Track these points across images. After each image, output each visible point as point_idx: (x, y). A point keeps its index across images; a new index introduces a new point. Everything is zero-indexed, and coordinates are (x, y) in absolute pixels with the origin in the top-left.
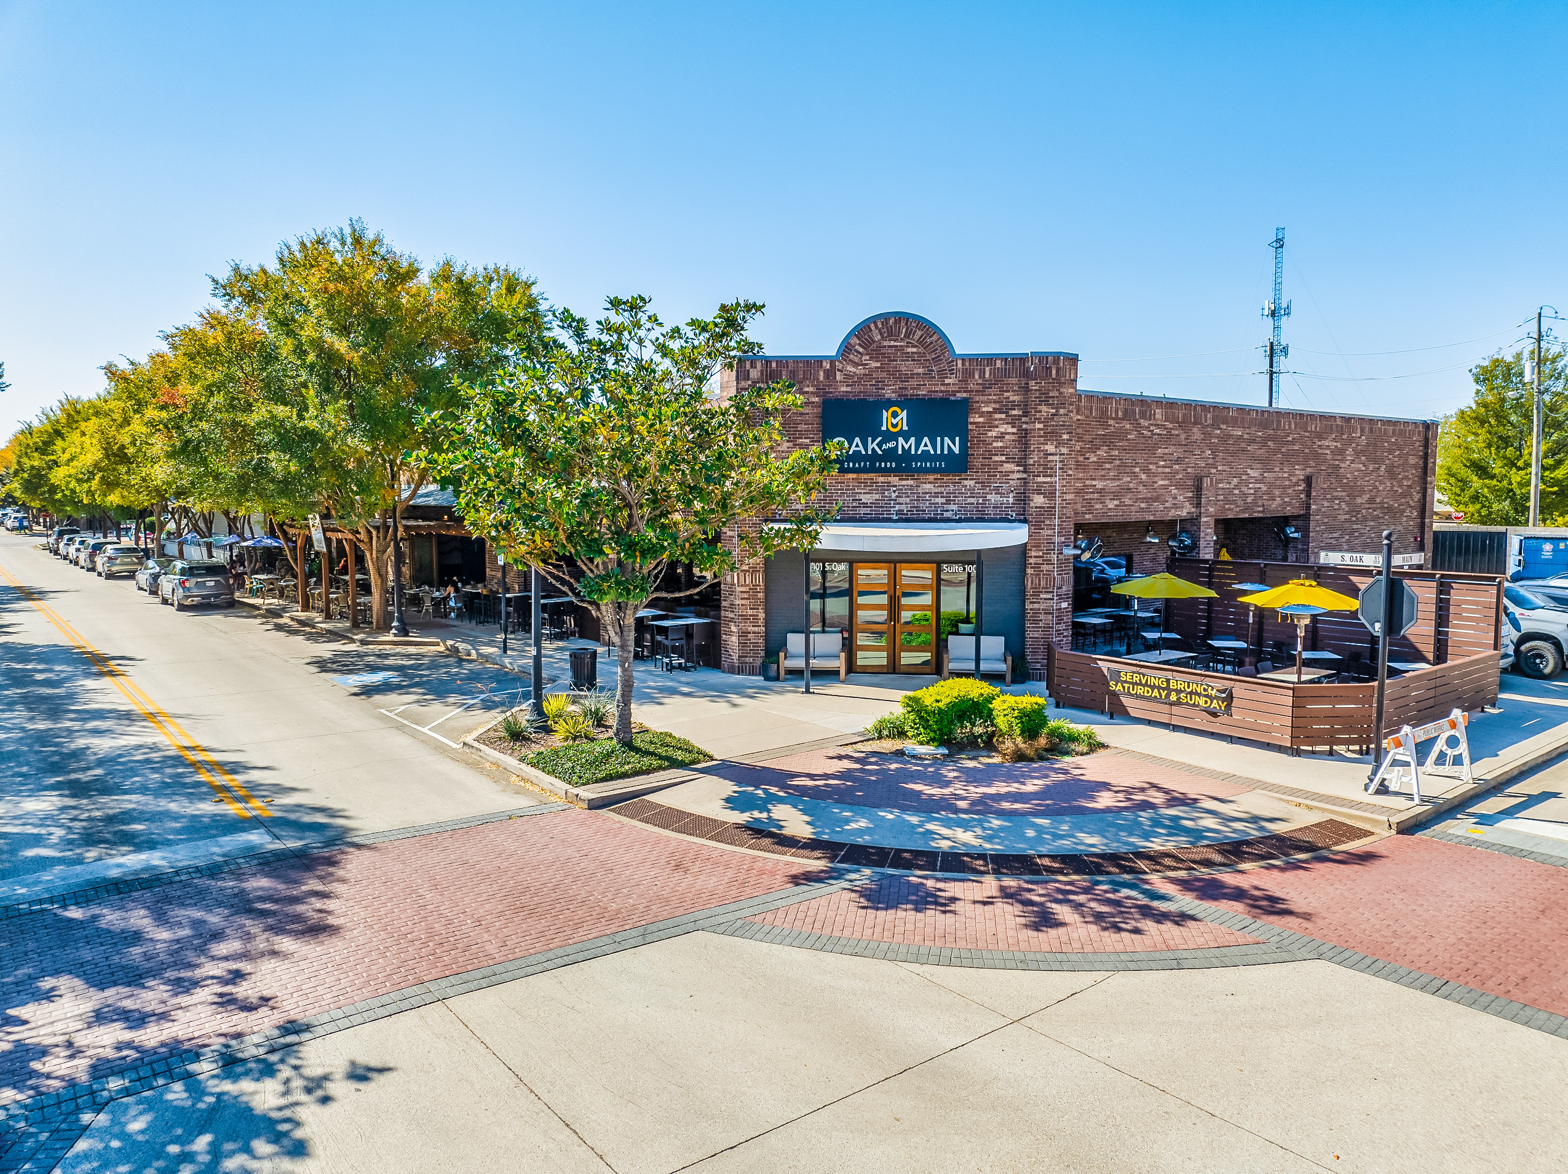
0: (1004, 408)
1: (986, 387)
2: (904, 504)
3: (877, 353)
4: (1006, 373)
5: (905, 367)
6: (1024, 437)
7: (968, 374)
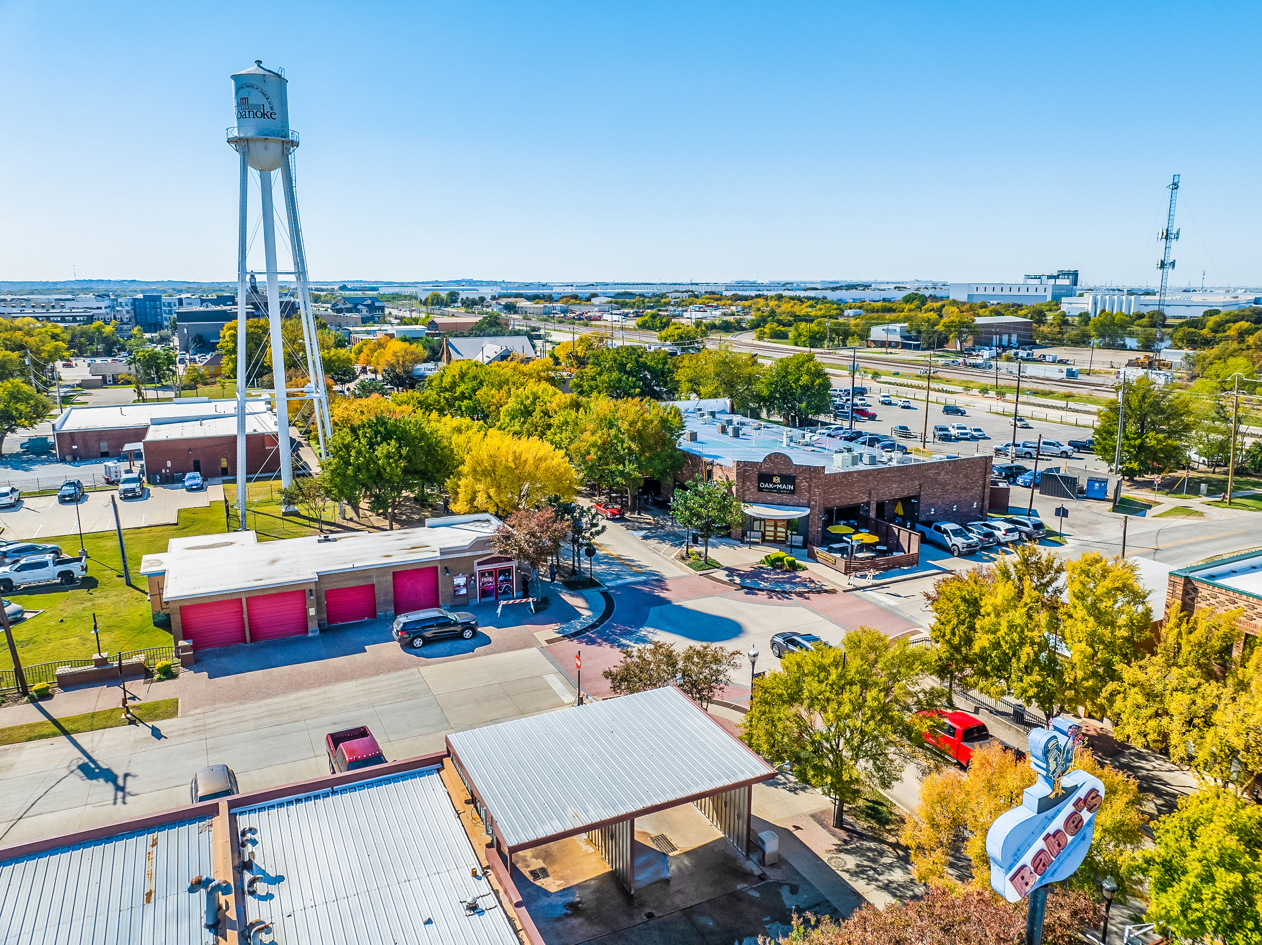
0: (805, 479)
1: (800, 473)
2: (779, 501)
3: (773, 462)
4: (806, 470)
5: (780, 466)
6: (810, 486)
7: (796, 470)
